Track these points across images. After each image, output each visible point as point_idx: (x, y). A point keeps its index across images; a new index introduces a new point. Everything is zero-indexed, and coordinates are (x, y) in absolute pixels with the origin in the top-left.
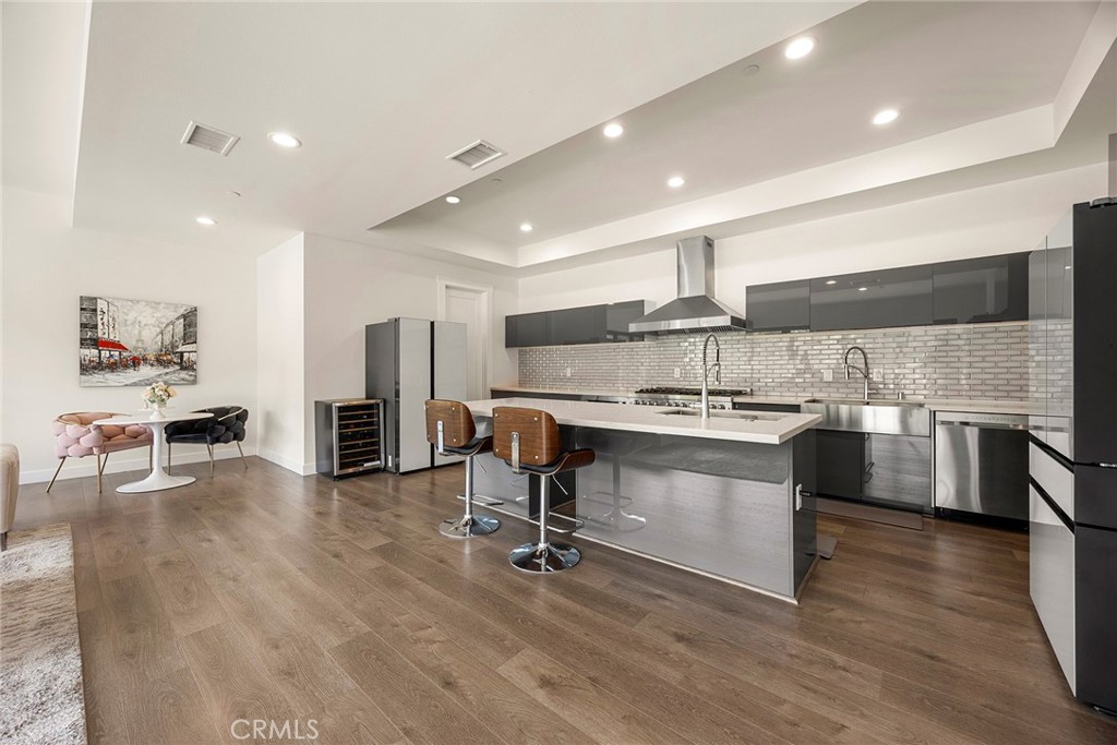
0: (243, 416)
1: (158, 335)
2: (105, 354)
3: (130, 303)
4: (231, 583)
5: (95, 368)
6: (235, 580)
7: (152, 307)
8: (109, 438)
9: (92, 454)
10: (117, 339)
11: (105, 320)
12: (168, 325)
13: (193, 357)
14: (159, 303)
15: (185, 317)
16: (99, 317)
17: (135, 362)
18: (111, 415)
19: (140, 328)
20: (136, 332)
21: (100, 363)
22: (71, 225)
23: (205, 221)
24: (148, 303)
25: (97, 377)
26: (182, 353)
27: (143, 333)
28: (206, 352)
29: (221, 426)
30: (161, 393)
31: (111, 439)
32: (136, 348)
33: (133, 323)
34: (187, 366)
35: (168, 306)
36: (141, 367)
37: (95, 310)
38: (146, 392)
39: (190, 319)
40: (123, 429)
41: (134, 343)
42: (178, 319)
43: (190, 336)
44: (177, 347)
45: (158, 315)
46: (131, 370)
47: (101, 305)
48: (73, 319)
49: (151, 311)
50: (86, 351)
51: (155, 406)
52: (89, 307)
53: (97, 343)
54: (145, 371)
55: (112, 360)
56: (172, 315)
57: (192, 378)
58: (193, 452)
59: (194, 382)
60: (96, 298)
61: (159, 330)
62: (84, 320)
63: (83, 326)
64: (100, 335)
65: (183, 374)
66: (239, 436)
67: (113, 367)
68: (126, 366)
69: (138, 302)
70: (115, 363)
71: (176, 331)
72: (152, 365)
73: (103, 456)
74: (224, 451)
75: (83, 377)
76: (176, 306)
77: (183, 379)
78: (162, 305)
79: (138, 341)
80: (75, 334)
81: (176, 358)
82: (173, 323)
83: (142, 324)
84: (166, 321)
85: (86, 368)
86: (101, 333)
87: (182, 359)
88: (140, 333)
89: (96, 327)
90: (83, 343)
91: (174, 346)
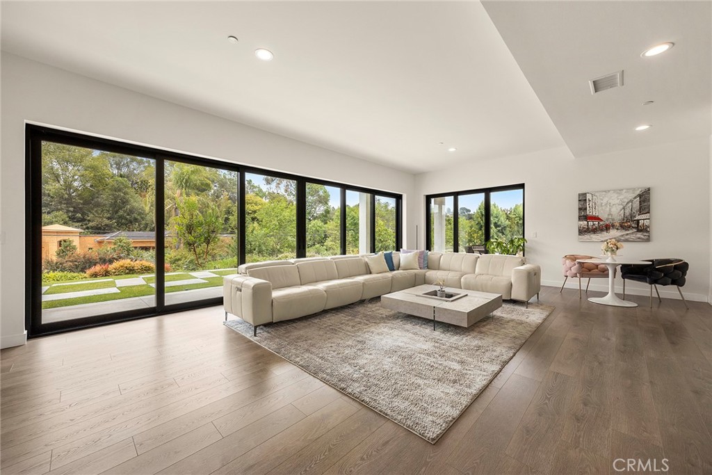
0: (682, 267)
1: (621, 210)
2: (591, 223)
3: (604, 193)
4: (596, 364)
5: (585, 231)
6: (600, 363)
7: (618, 193)
8: (590, 270)
9: (576, 277)
10: (597, 215)
11: (591, 205)
12: (628, 203)
13: (647, 223)
14: (622, 190)
15: (640, 196)
16: (588, 204)
17: (607, 228)
18: (591, 258)
19: (611, 207)
20: (608, 209)
21: (588, 228)
22: (573, 157)
23: (642, 128)
24: (615, 191)
25: (587, 237)
26: (638, 221)
27: (612, 210)
28: (660, 217)
30: (612, 246)
31: (588, 270)
32: (607, 219)
33: (606, 205)
34: (644, 230)
35: (628, 190)
36: (611, 230)
37: (585, 200)
38: (604, 246)
39: (645, 198)
40: (597, 266)
41: (606, 216)
42: (635, 198)
43: (645, 209)
44: (635, 217)
45: (621, 197)
46: (605, 233)
47: (589, 197)
48: (575, 206)
49: (616, 195)
50: (581, 223)
51: (609, 253)
52: (583, 199)
53: (586, 218)
54: (614, 233)
55: (594, 227)
56: (631, 196)
57: (646, 237)
58: (641, 289)
59: (648, 240)
60: (586, 194)
61: (622, 207)
62: (581, 206)
63: (580, 209)
64: (588, 213)
65: (639, 235)
66: (679, 282)
67: (594, 231)
68: (602, 230)
69: (609, 191)
70: (596, 229)
71: (634, 206)
72: (617, 229)
73: (582, 279)
75: (580, 237)
76: (634, 190)
77: (639, 238)
78: (624, 191)
79: (608, 215)
80: (576, 214)
81: (634, 225)
82: (631, 201)
83: (611, 204)
84: (627, 201)
85: (582, 232)
87: (638, 224)
88: (610, 210)
89: (586, 209)
90: (580, 218)
91: (632, 216)
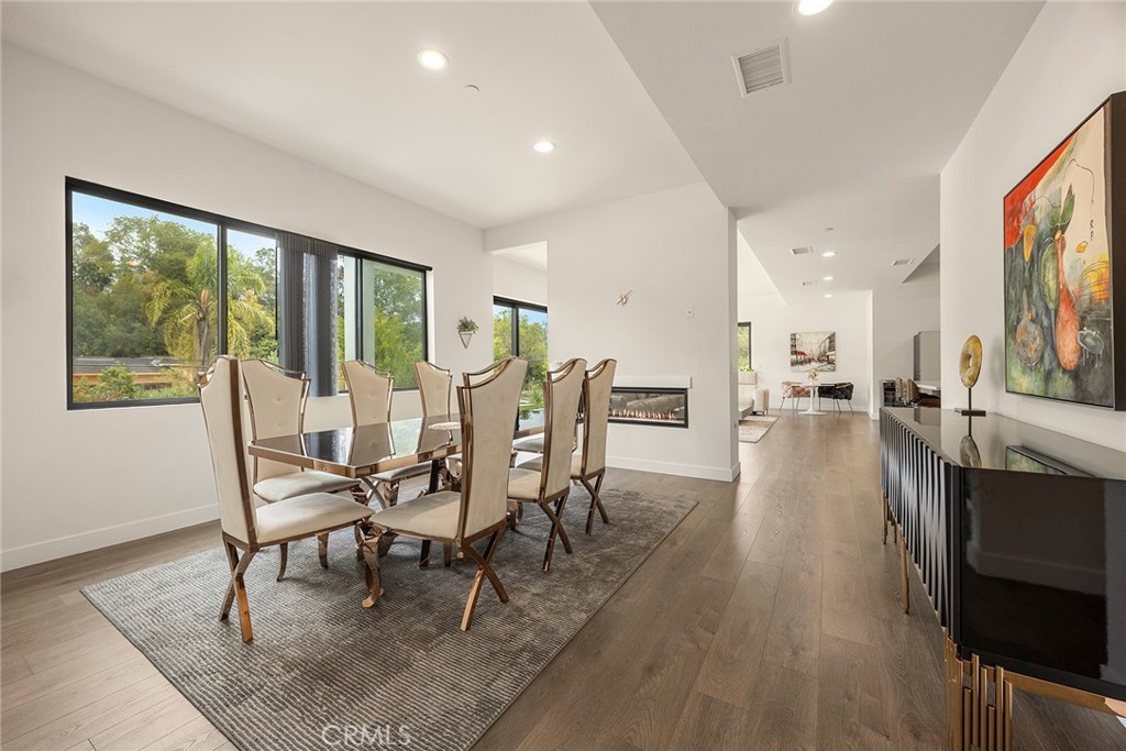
0: (850, 387)
1: (818, 348)
2: (799, 357)
3: (807, 334)
5: (796, 363)
7: (816, 335)
9: (791, 397)
10: (803, 351)
11: (799, 343)
12: (822, 342)
13: (833, 357)
15: (830, 338)
16: (797, 342)
17: (810, 361)
18: (800, 383)
19: (811, 346)
21: (797, 361)
22: (786, 305)
23: (828, 296)
24: (815, 333)
25: (796, 367)
26: (828, 356)
27: (813, 348)
28: (840, 356)
29: (840, 392)
30: (813, 374)
31: (798, 392)
32: (810, 355)
33: (809, 343)
34: (831, 362)
35: (822, 333)
36: (812, 363)
37: (795, 339)
38: (807, 374)
39: (832, 339)
41: (809, 352)
42: (827, 339)
43: (832, 347)
44: (827, 353)
45: (819, 338)
46: (808, 364)
47: (798, 336)
48: (789, 343)
49: (815, 337)
50: (793, 357)
51: (811, 380)
52: (793, 338)
53: (795, 353)
54: (814, 365)
55: (801, 360)
56: (825, 338)
57: (833, 368)
58: (829, 404)
59: (834, 370)
60: (796, 334)
61: (819, 346)
62: (792, 344)
63: (792, 346)
65: (829, 366)
66: (848, 397)
67: (801, 363)
68: (806, 362)
69: (810, 332)
71: (826, 345)
72: (816, 362)
73: (796, 399)
74: (843, 404)
75: (792, 367)
76: (826, 333)
77: (829, 369)
78: (820, 333)
80: (789, 349)
81: (826, 359)
82: (824, 341)
83: (812, 343)
85: (794, 363)
86: (798, 349)
87: (828, 359)
88: (811, 348)
89: (796, 346)
90: (792, 353)
91: (825, 352)
